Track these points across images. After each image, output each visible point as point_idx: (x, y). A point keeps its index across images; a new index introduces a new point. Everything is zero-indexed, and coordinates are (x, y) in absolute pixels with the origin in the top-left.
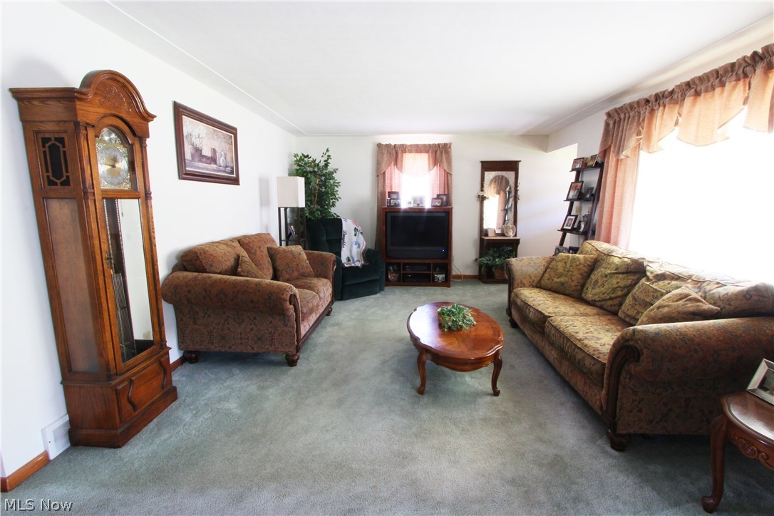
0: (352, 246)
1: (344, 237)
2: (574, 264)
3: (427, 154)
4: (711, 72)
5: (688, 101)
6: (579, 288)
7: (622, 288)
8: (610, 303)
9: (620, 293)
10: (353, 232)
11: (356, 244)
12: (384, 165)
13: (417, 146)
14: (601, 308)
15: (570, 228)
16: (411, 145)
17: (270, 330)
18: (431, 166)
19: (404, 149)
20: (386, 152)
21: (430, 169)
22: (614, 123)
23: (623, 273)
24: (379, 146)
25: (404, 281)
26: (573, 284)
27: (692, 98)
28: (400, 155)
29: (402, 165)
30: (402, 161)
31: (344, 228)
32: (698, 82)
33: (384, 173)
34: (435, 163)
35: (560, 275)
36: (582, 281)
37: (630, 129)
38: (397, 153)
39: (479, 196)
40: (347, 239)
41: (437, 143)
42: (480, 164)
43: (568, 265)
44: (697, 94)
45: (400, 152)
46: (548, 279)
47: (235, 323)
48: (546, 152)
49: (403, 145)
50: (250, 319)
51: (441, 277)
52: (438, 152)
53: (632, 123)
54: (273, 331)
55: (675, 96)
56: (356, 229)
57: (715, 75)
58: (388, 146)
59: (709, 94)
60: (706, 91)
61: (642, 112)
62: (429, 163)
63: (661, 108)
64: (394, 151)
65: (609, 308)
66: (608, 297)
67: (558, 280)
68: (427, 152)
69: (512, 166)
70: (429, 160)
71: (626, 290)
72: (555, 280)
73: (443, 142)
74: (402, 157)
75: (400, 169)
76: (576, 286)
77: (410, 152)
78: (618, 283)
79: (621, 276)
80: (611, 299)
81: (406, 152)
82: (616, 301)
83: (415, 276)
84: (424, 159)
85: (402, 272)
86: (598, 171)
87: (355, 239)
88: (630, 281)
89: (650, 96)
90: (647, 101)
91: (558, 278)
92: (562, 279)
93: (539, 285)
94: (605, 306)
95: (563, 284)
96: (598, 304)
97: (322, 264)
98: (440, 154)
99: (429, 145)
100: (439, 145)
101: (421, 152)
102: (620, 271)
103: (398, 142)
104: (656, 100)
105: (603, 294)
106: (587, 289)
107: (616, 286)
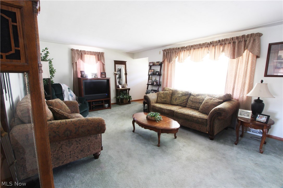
0: (69, 97)
1: (64, 93)
2: (167, 94)
3: (95, 56)
4: (199, 44)
5: (192, 50)
6: (170, 101)
7: (186, 99)
8: (183, 104)
9: (185, 101)
10: (68, 90)
11: (70, 95)
12: (76, 59)
13: (91, 52)
14: (181, 106)
15: (151, 84)
16: (88, 51)
17: (88, 143)
18: (97, 60)
19: (85, 52)
20: (76, 53)
21: (97, 62)
22: (167, 53)
23: (184, 95)
24: (72, 50)
25: (92, 109)
26: (168, 100)
27: (193, 50)
28: (83, 55)
29: (84, 59)
30: (84, 58)
31: (63, 88)
32: (194, 46)
33: (76, 63)
34: (98, 60)
35: (164, 98)
36: (170, 99)
37: (173, 55)
38: (82, 54)
39: (115, 73)
40: (65, 93)
41: (98, 52)
42: (114, 62)
43: (165, 95)
44: (194, 49)
45: (83, 54)
46: (160, 100)
47: (67, 147)
48: (133, 59)
49: (84, 51)
50: (77, 142)
51: (107, 105)
52: (99, 56)
53: (173, 54)
54: (90, 144)
55: (188, 48)
56: (68, 88)
57: (199, 45)
58: (77, 50)
59: (198, 49)
60: (197, 49)
61: (177, 51)
62: (96, 60)
63: (183, 51)
64: (80, 53)
65: (183, 105)
66: (182, 102)
67: (164, 100)
68: (95, 55)
69: (123, 63)
70: (96, 58)
71: (186, 100)
72: (162, 100)
73: (101, 52)
74: (84, 56)
75: (83, 61)
76: (169, 101)
77: (88, 54)
78: (184, 98)
79: (184, 96)
80: (183, 103)
81: (86, 54)
82: (185, 103)
83: (96, 106)
84: (93, 58)
85: (92, 105)
86: (160, 66)
87: (69, 93)
88: (187, 97)
89: (180, 47)
90: (179, 48)
91: (163, 99)
92: (165, 99)
93: (157, 102)
94: (182, 105)
95: (165, 101)
96: (179, 105)
97: (74, 106)
98: (100, 56)
99: (96, 52)
100: (99, 52)
101: (92, 55)
102: (183, 95)
103: (82, 49)
104: (182, 49)
105: (180, 102)
106: (173, 101)
107: (183, 99)
